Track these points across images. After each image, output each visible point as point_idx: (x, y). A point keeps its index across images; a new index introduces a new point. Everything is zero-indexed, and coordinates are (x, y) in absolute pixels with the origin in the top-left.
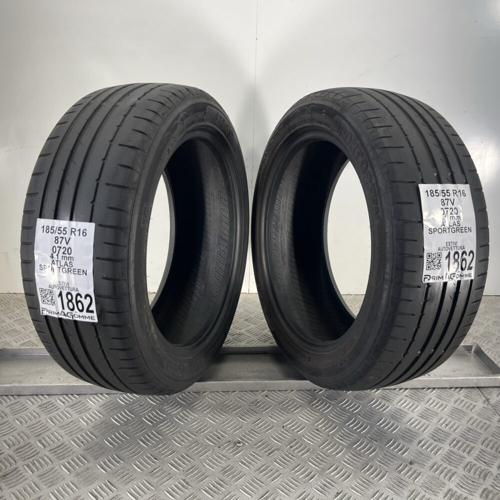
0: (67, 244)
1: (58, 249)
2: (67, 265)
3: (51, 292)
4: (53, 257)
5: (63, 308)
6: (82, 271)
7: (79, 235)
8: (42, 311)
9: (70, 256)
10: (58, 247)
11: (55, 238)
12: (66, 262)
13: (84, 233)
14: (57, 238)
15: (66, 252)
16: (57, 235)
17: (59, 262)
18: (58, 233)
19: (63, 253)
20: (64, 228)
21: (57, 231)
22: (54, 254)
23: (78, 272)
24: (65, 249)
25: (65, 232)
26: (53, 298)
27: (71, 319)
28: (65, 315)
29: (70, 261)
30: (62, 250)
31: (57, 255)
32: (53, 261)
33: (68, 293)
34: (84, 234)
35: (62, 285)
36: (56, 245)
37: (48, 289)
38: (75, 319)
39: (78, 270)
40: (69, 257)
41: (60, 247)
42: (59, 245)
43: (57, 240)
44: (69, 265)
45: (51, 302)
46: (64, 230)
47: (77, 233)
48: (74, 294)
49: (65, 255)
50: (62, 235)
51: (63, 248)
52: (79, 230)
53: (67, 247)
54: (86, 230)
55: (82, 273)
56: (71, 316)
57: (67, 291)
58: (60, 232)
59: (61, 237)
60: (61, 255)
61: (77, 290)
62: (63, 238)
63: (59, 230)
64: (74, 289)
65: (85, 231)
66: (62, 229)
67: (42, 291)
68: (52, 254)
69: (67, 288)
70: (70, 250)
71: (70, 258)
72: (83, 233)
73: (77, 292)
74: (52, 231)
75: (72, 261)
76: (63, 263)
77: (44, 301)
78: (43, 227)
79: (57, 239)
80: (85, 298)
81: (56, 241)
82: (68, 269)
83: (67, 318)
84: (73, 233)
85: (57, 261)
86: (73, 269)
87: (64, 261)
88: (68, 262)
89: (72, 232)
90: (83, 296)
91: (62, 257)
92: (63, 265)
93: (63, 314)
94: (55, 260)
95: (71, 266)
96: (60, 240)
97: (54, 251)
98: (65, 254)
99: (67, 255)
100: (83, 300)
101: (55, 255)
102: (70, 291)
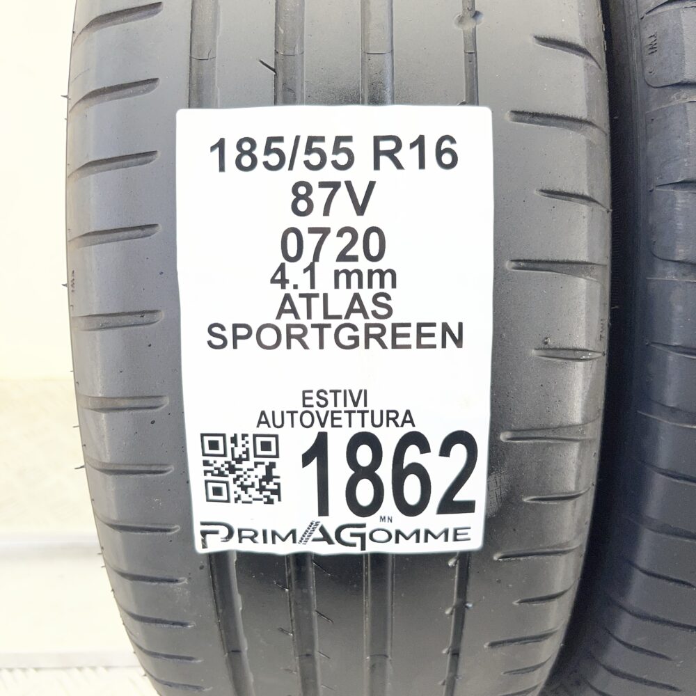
0: (360, 210)
1: (311, 241)
2: (362, 310)
3: (266, 446)
4: (284, 282)
5: (323, 509)
6: (438, 330)
7: (422, 166)
8: (204, 533)
9: (374, 266)
10: (312, 230)
11: (295, 190)
12: (356, 297)
13: (447, 155)
14: (302, 190)
15: (358, 250)
16: (301, 173)
17: (317, 304)
18: (307, 164)
19: (342, 257)
20: (339, 139)
21: (301, 156)
22: (288, 265)
23: (420, 335)
24: (348, 237)
25: (342, 159)
26: (275, 472)
27: (357, 550)
28: (326, 538)
29: (376, 288)
30: (334, 245)
31: (311, 268)
32: (287, 297)
33: (358, 440)
34: (447, 159)
35: (331, 407)
36: (303, 224)
37: (252, 429)
38: (371, 548)
39: (420, 326)
40: (371, 273)
41: (325, 232)
42: (316, 219)
43: (305, 197)
44: (369, 306)
45: (262, 489)
46: (336, 150)
47: (408, 156)
48: (389, 438)
49: (350, 266)
50: (329, 174)
51: (340, 234)
52: (420, 142)
53: (361, 225)
54: (453, 141)
55: (437, 340)
56: (358, 540)
57: (357, 428)
58: (315, 159)
59: (323, 185)
60: (328, 264)
61: (409, 418)
62: (335, 186)
63: (309, 150)
64: (390, 417)
65: (446, 144)
66: (327, 147)
67: (214, 445)
68: (282, 268)
69: (356, 418)
70: (374, 237)
71: (376, 277)
72: (439, 153)
73: (408, 428)
74: (274, 159)
75: (388, 289)
76: (340, 301)
77: (217, 491)
78: (220, 145)
79: (301, 192)
80: (445, 451)
81: (302, 206)
82: (367, 326)
83: (337, 549)
84: (384, 160)
85: (309, 297)
86: (394, 326)
87: (349, 295)
88: (367, 295)
89: (378, 153)
90: (436, 444)
91: (337, 273)
92: (343, 313)
93: (318, 534)
94: (295, 295)
95: (382, 311)
96: (320, 196)
97: (292, 252)
98: (355, 258)
99: (364, 265)
100: (430, 460)
101: (295, 272)
102: (368, 428)
